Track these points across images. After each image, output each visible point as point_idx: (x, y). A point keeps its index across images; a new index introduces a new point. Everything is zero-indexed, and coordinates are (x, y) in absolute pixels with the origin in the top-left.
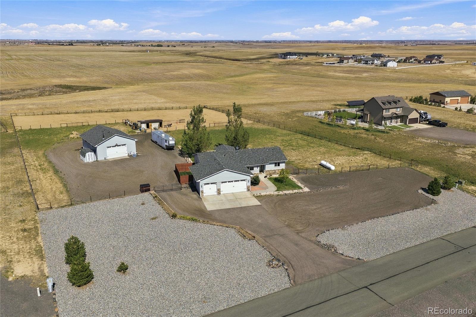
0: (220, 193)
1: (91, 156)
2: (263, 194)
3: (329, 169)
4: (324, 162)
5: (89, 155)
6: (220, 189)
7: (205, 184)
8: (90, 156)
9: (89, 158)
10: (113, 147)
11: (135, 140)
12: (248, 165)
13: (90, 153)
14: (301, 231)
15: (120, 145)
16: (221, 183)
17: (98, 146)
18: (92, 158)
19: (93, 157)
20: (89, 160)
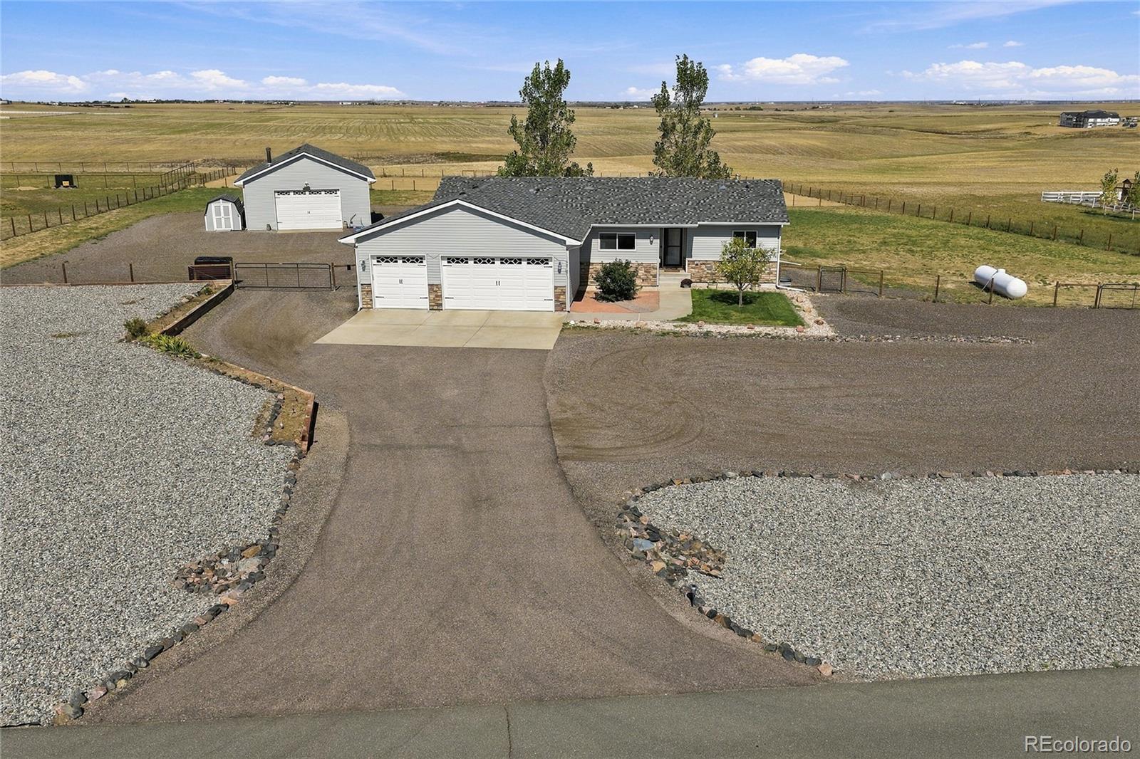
0: (441, 305)
1: (227, 213)
2: (604, 324)
3: (1001, 292)
4: (986, 271)
5: (218, 208)
6: (439, 286)
7: (381, 259)
8: (222, 215)
9: (219, 222)
10: (296, 192)
11: (366, 180)
12: (607, 222)
13: (221, 203)
14: (597, 452)
15: (319, 192)
16: (445, 262)
17: (245, 183)
18: (227, 220)
19: (231, 216)
20: (219, 224)
